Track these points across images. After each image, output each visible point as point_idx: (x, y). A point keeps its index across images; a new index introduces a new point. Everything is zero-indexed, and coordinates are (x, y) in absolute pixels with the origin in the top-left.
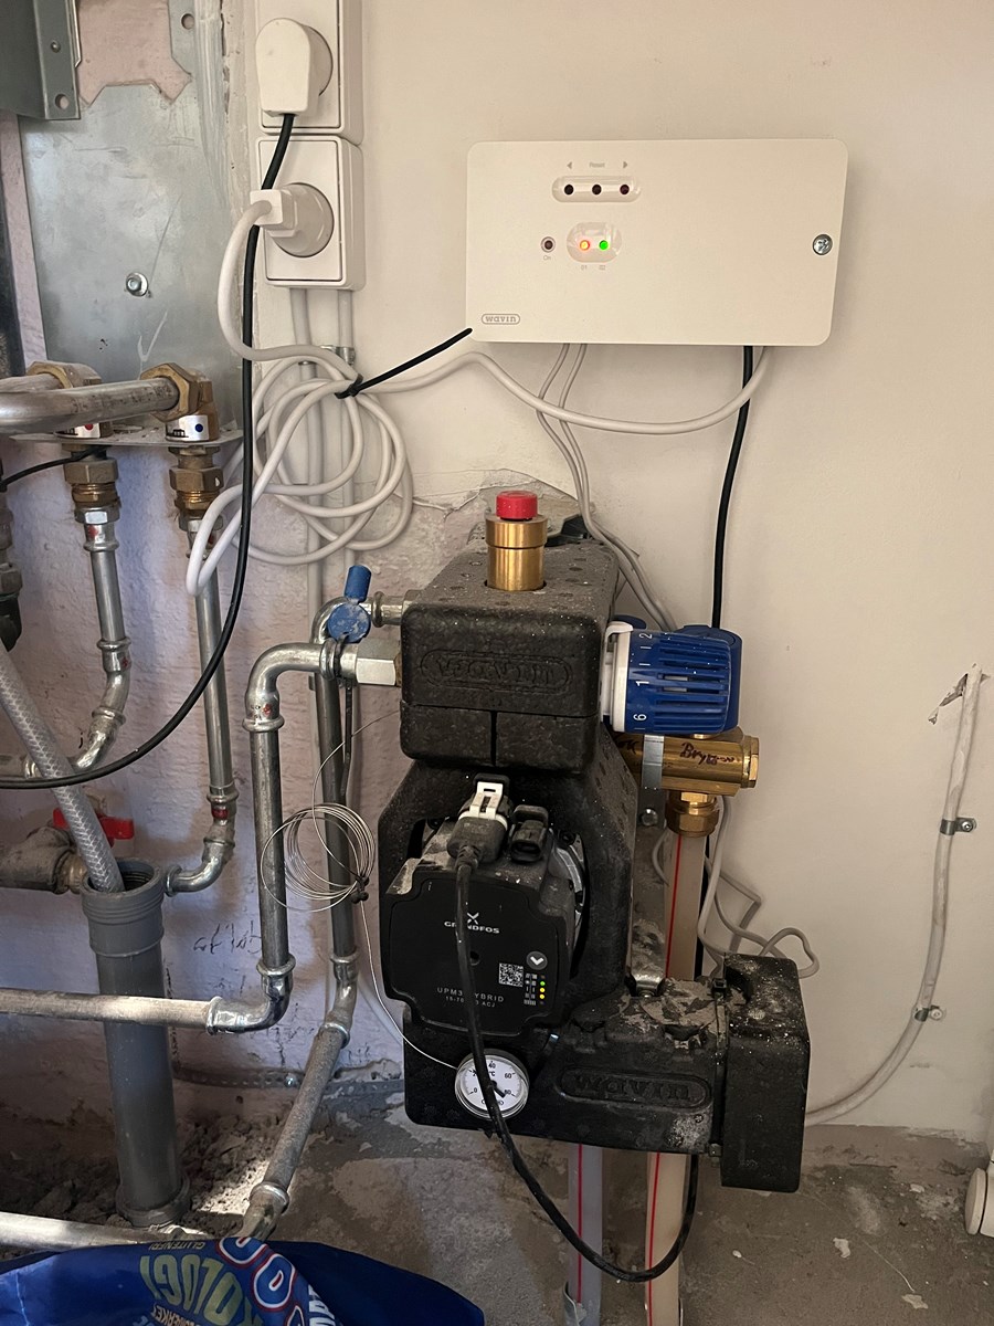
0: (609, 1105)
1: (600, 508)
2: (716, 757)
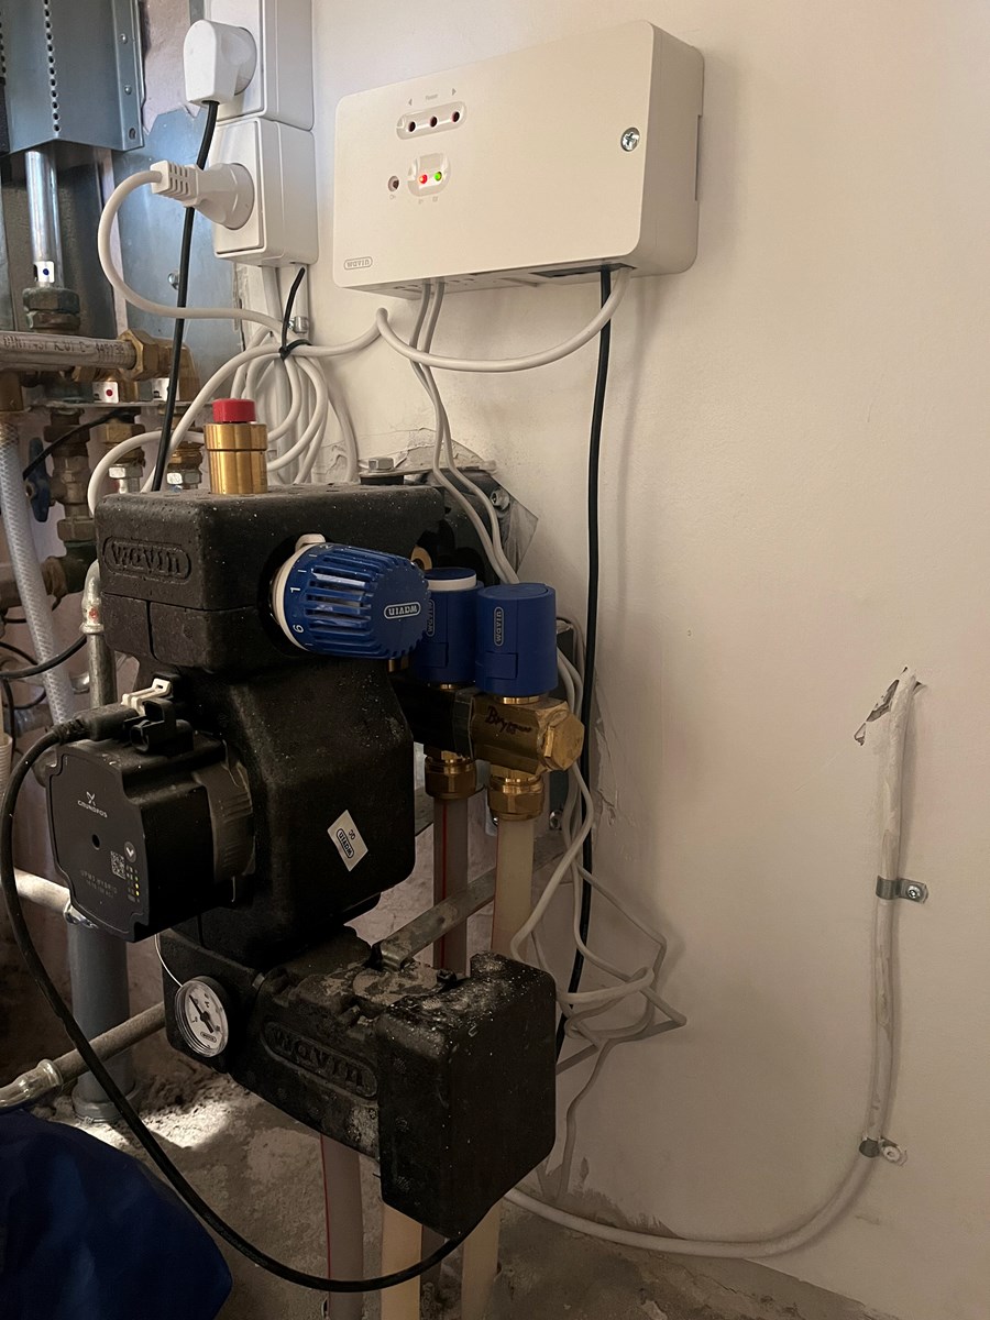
0: (301, 1071)
1: (500, 467)
2: (516, 726)
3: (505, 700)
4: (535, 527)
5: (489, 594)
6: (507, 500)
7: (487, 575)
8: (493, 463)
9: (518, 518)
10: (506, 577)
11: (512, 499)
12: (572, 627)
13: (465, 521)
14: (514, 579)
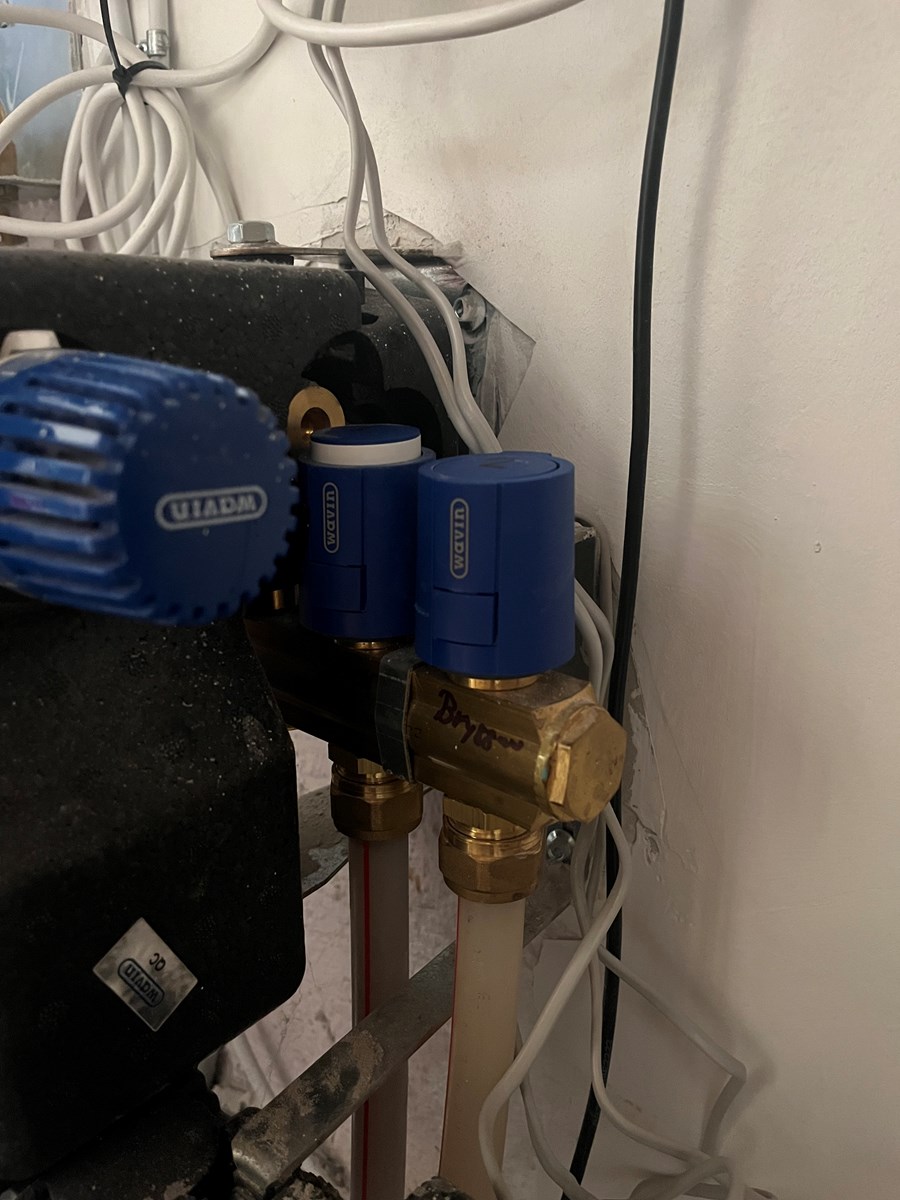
1: (471, 253)
2: (492, 734)
3: (473, 683)
4: (529, 357)
5: (444, 472)
6: (481, 311)
7: (441, 437)
8: (459, 247)
9: (500, 343)
10: (477, 442)
11: (490, 309)
12: (593, 533)
13: (403, 338)
14: (492, 445)
